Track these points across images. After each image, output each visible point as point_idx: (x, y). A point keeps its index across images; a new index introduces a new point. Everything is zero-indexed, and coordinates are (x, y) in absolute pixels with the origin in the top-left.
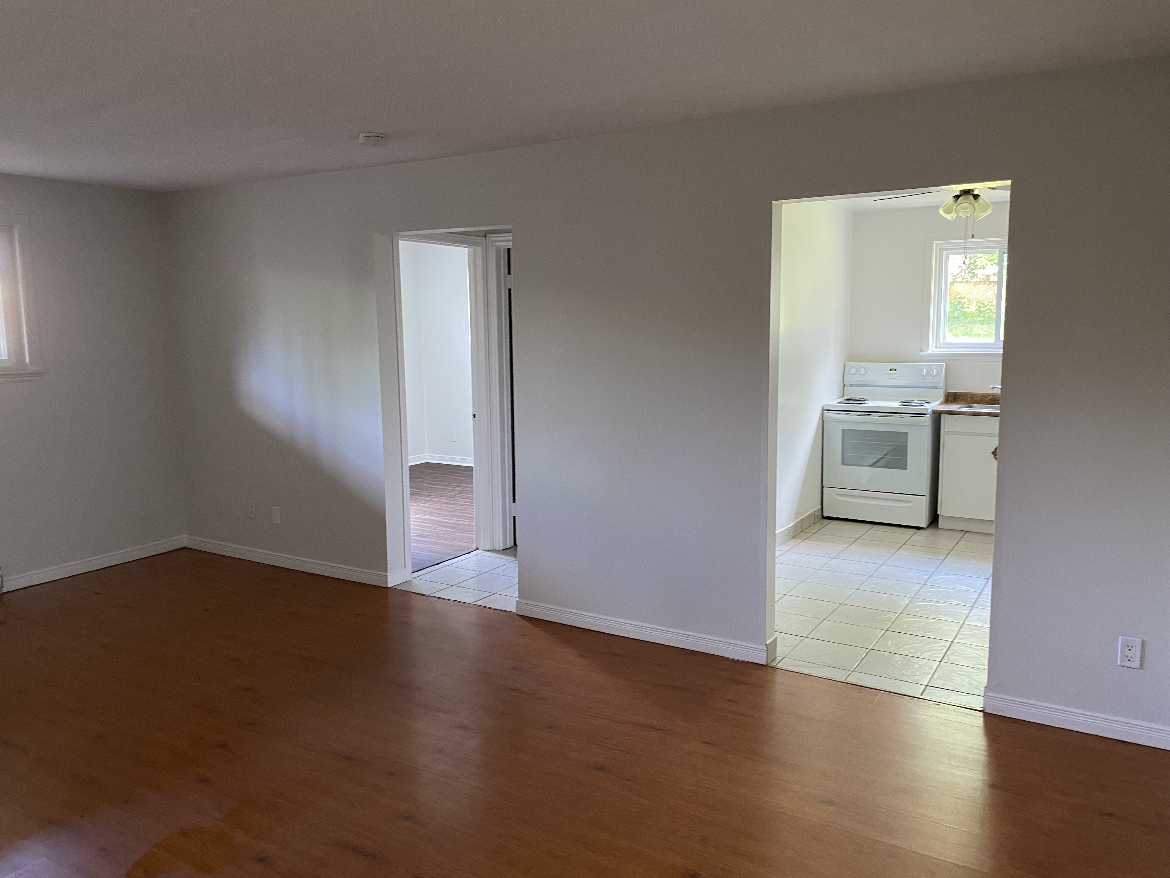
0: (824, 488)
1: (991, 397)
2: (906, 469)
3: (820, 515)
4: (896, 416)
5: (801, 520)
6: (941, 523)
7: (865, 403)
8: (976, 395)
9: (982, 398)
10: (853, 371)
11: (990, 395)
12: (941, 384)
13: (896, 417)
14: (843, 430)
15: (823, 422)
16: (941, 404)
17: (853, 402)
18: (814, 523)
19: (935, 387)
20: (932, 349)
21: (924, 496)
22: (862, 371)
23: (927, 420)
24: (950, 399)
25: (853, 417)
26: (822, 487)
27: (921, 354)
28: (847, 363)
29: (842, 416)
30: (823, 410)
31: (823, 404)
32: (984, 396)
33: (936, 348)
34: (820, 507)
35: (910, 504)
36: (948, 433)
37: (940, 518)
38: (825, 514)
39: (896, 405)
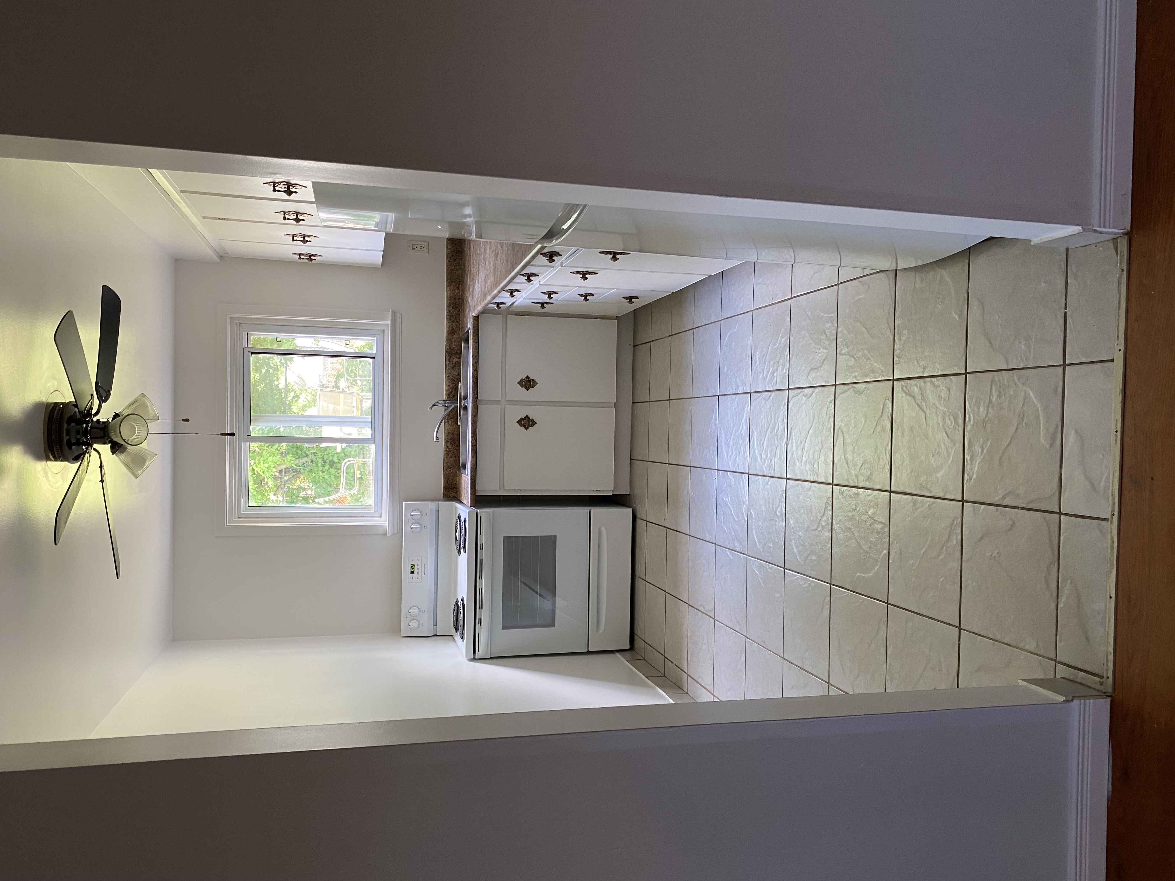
0: (590, 650)
1: (449, 444)
2: (555, 537)
3: (628, 654)
4: (480, 553)
5: (648, 678)
6: (624, 490)
7: (462, 600)
8: (446, 462)
9: (450, 455)
10: (414, 624)
11: (446, 446)
12: (432, 505)
13: (484, 554)
14: (503, 628)
15: (492, 659)
16: (461, 502)
17: (461, 618)
18: (644, 660)
19: (437, 513)
20: (384, 521)
21: (590, 512)
22: (415, 611)
23: (485, 513)
24: (453, 494)
25: (484, 614)
26: (589, 653)
27: (389, 534)
28: (402, 635)
29: (483, 632)
30: (474, 659)
31: (465, 660)
32: (447, 453)
33: (381, 516)
34: (618, 654)
35: (603, 529)
36: (502, 486)
37: (617, 493)
38: (628, 647)
39: (464, 559)
